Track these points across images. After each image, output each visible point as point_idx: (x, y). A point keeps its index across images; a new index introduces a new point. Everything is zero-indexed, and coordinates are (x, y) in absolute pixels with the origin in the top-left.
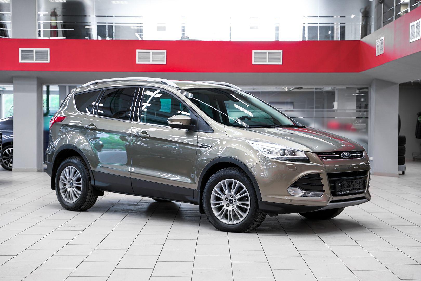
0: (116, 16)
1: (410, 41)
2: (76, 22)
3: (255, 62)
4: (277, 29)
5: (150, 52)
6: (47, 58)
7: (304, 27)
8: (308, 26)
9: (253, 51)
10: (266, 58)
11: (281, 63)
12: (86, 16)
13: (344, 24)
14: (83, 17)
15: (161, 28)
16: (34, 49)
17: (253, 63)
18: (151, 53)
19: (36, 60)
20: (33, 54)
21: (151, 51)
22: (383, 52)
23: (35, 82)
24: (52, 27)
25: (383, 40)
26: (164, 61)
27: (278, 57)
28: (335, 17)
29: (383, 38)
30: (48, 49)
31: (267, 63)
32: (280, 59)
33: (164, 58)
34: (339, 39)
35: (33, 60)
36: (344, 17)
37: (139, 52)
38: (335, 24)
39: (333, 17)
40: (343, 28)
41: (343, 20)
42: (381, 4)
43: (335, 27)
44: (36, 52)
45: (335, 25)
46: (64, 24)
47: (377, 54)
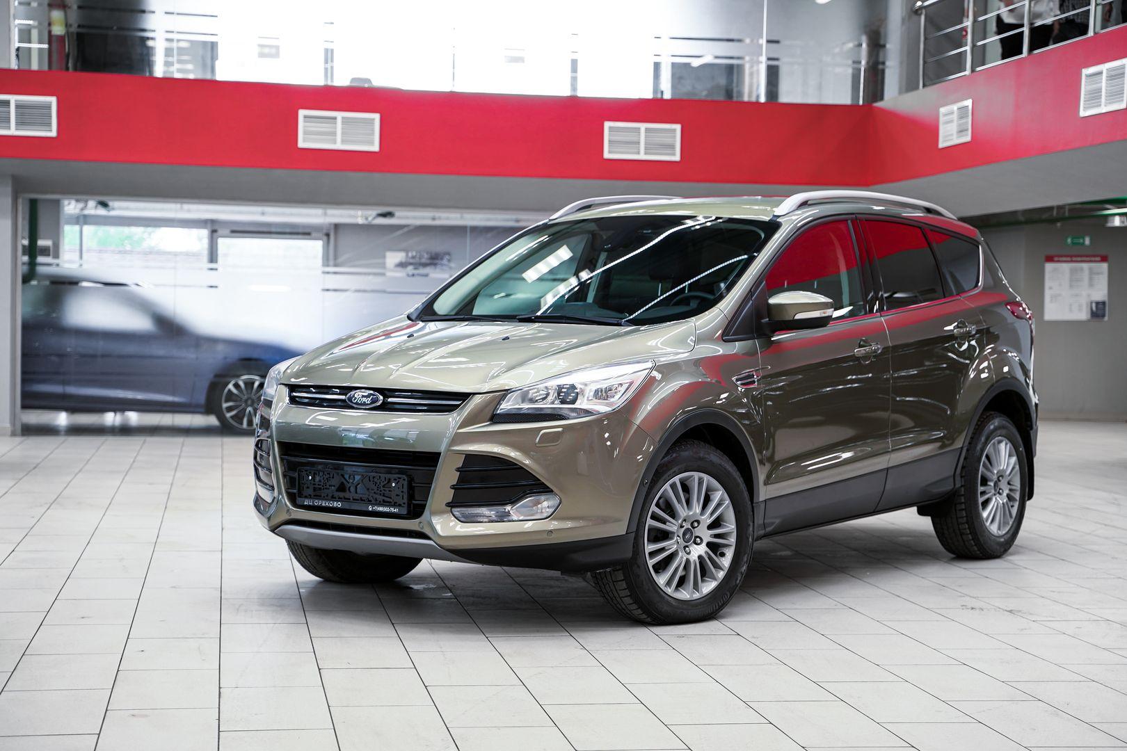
0: (178, 14)
1: (1083, 113)
2: (115, 28)
3: (610, 152)
5: (335, 118)
6: (49, 124)
7: (657, 66)
8: (672, 63)
9: (607, 125)
10: (639, 143)
11: (677, 158)
12: (144, 12)
13: (777, 59)
14: (139, 15)
15: (269, 52)
16: (13, 99)
17: (607, 155)
18: (339, 121)
19: (16, 129)
20: (9, 112)
21: (339, 115)
22: (967, 138)
23: (9, 190)
24: (54, 39)
25: (970, 107)
26: (372, 143)
27: (668, 141)
28: (748, 41)
29: (969, 103)
30: (53, 100)
31: (642, 156)
32: (672, 147)
33: (373, 134)
34: (763, 99)
35: (9, 128)
36: (777, 42)
37: (305, 117)
38: (747, 58)
39: (739, 41)
40: (773, 74)
41: (776, 51)
42: (915, 18)
43: (747, 67)
44: (17, 107)
45: (747, 62)
46: (80, 30)
47: (941, 145)
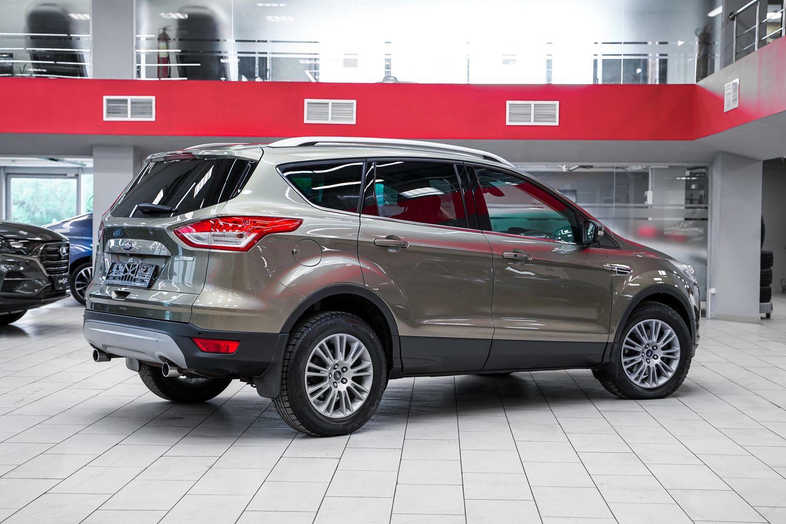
0: (272, 42)
2: (201, 52)
3: (510, 121)
4: (549, 63)
5: (328, 104)
6: (151, 113)
7: (595, 61)
8: (603, 60)
9: (508, 103)
10: (530, 114)
11: (557, 124)
12: (218, 40)
13: (666, 55)
14: (213, 42)
15: (350, 63)
16: (129, 98)
17: (508, 123)
18: (330, 105)
19: (131, 117)
20: (127, 106)
21: (330, 101)
22: (736, 105)
23: (131, 155)
24: (161, 60)
25: (738, 84)
26: (352, 119)
27: (551, 112)
28: (650, 43)
29: (737, 81)
30: (153, 98)
31: (532, 123)
32: (554, 116)
33: (352, 113)
34: (658, 83)
35: (127, 116)
36: (666, 43)
37: (308, 103)
38: (650, 55)
39: (646, 43)
40: (664, 63)
41: (664, 49)
42: (732, 22)
43: (650, 60)
44: (132, 103)
45: (651, 57)
46: (182, 54)
47: (726, 109)
